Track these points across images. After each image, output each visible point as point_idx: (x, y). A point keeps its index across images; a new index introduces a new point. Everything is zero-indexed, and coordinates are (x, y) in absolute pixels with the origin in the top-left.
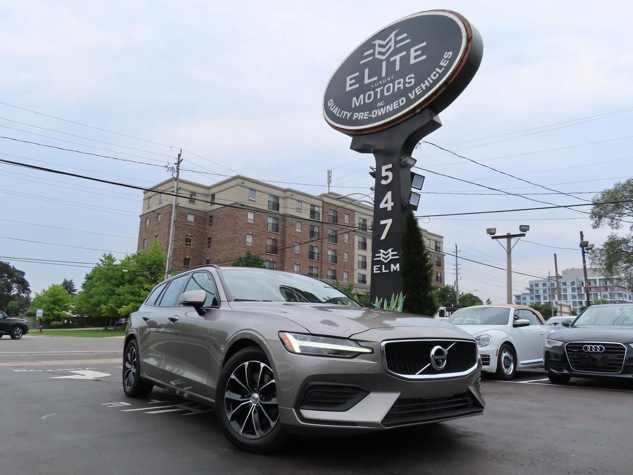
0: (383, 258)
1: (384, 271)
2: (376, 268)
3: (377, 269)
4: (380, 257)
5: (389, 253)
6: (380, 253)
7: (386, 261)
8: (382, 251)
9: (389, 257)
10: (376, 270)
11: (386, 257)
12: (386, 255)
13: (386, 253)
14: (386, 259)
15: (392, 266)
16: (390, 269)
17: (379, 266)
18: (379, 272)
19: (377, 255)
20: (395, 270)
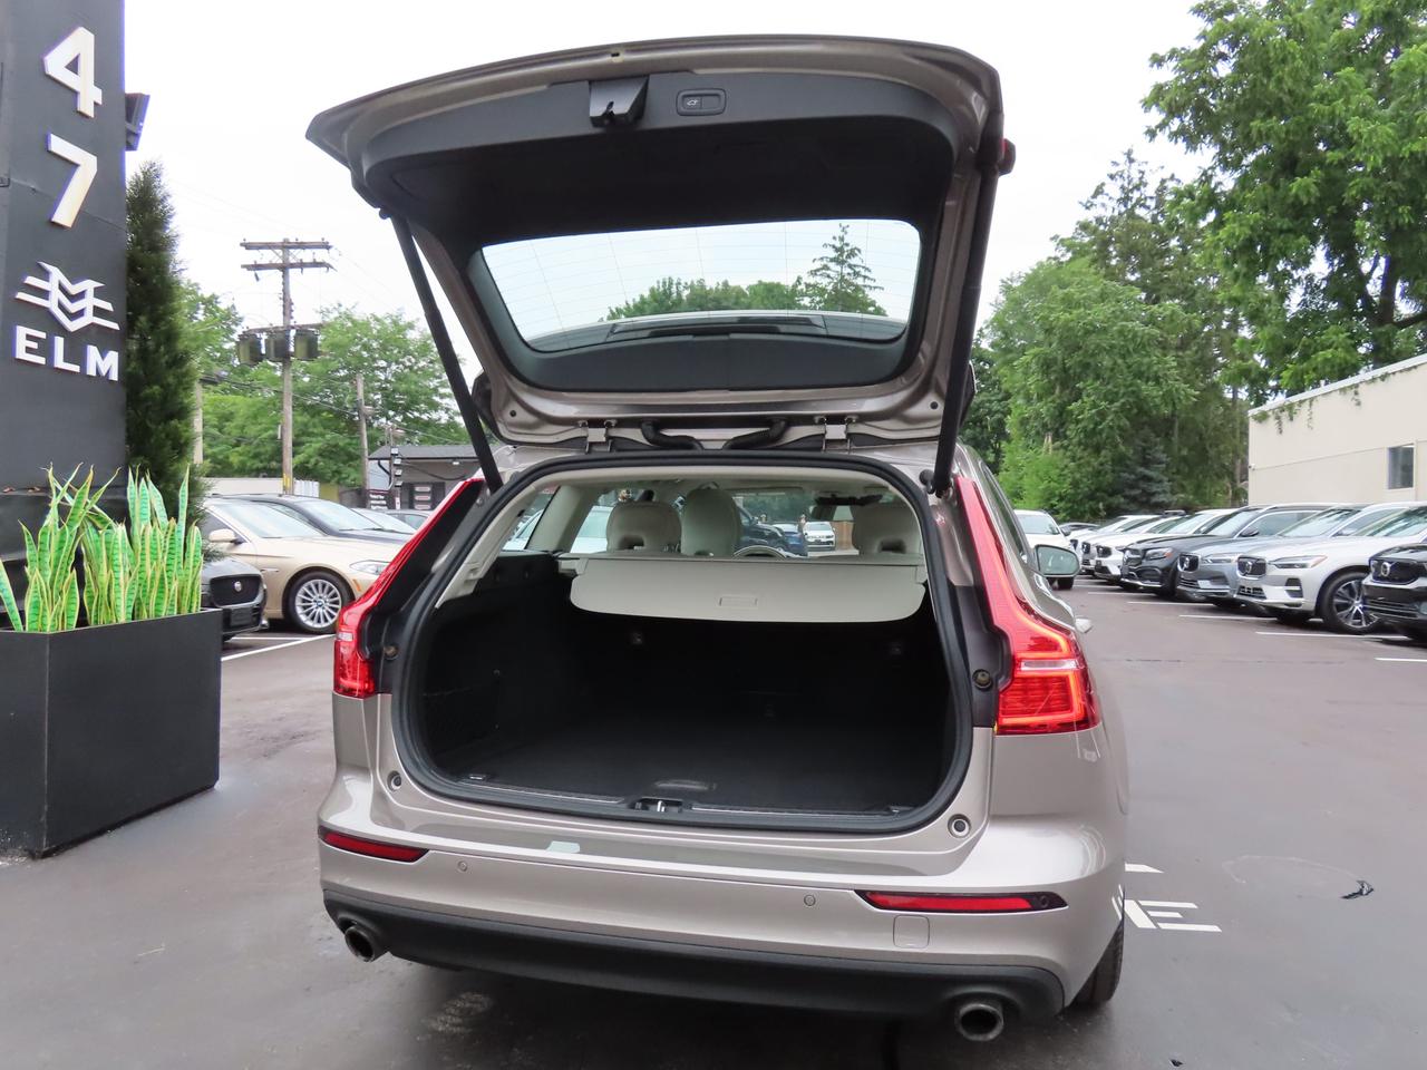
0: (61, 306)
1: (59, 362)
2: (29, 337)
3: (34, 345)
4: (44, 294)
5: (81, 295)
6: (45, 275)
7: (73, 326)
8: (56, 275)
9: (80, 313)
10: (29, 350)
11: (73, 307)
12: (73, 298)
13: (74, 289)
14: (73, 316)
15: (93, 352)
16: (82, 361)
17: (43, 335)
18: (41, 360)
19: (31, 280)
20: (104, 373)
